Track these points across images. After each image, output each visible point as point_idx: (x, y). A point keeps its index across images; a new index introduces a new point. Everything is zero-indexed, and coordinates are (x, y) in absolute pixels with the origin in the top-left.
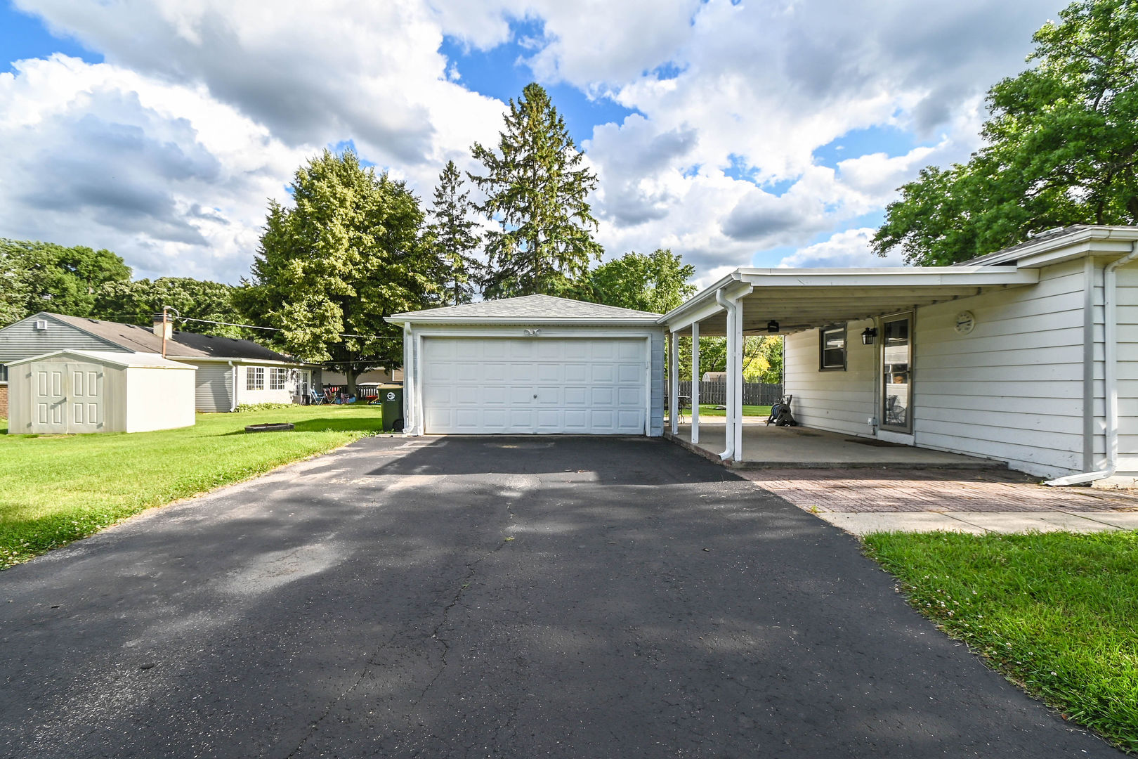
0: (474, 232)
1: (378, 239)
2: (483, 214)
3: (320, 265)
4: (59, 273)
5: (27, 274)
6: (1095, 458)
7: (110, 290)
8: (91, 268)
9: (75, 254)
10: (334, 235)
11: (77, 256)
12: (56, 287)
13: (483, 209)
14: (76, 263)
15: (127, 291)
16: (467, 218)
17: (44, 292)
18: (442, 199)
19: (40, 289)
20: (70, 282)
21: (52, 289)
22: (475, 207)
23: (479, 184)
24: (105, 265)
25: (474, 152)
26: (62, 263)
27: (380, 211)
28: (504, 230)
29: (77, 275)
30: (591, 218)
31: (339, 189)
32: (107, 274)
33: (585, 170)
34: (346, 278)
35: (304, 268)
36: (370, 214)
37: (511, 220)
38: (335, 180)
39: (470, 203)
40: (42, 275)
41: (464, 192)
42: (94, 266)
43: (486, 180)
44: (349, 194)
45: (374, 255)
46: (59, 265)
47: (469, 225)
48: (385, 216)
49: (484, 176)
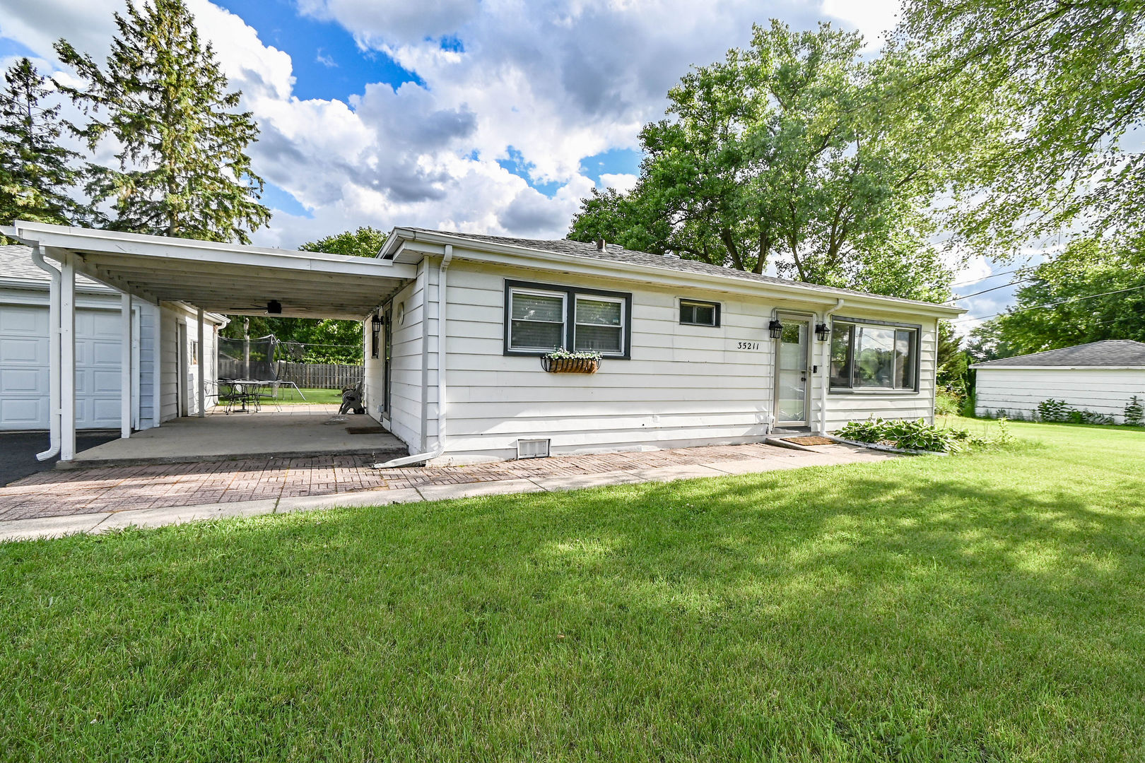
0: (72, 164)
2: (85, 140)
6: (429, 440)
13: (84, 134)
16: (57, 142)
18: (12, 107)
23: (74, 98)
25: (61, 53)
28: (123, 168)
30: (252, 174)
33: (246, 115)
37: (133, 156)
39: (63, 122)
41: (51, 106)
43: (83, 96)
47: (64, 153)
49: (81, 90)
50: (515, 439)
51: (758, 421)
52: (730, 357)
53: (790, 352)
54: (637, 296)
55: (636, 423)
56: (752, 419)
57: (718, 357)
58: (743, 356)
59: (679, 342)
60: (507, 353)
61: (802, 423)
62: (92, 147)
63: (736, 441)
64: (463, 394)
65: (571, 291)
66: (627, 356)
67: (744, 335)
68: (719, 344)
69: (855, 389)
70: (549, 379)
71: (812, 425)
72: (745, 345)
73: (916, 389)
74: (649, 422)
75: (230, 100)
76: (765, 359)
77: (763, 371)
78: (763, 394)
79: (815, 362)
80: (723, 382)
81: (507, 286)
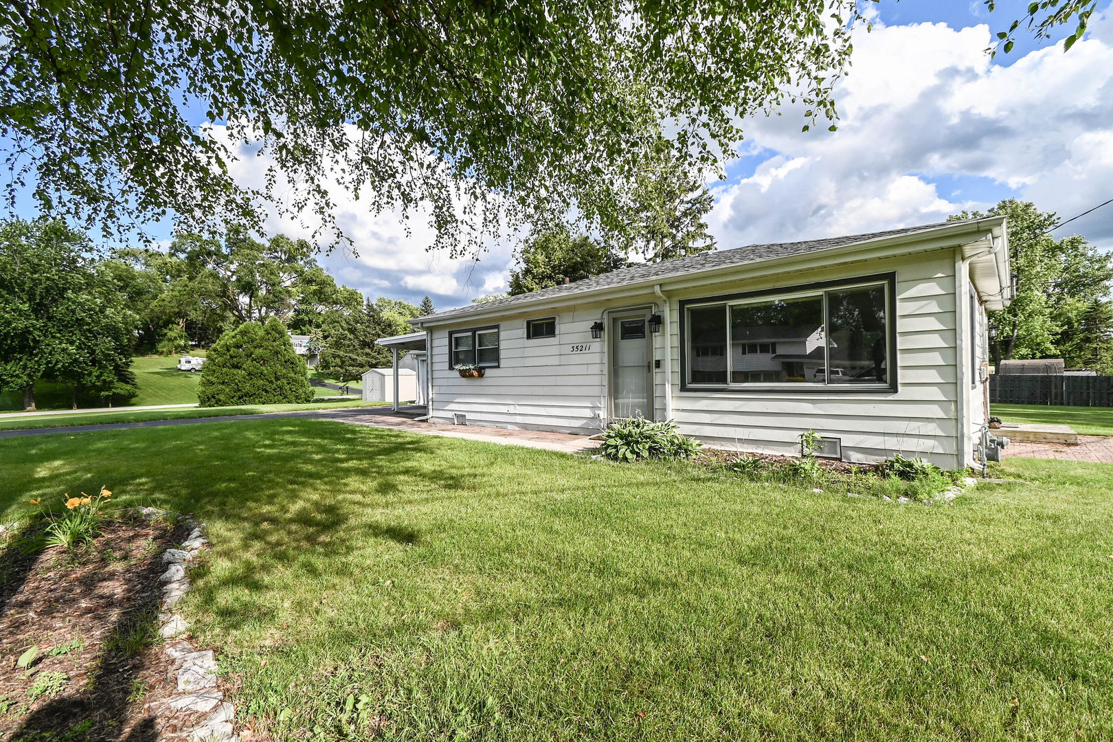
50: (454, 414)
51: (592, 416)
52: (564, 360)
53: (631, 350)
54: (502, 325)
55: (504, 409)
56: (588, 413)
57: (555, 361)
58: (577, 358)
59: (528, 352)
60: (450, 368)
64: (437, 390)
65: (474, 331)
66: (498, 367)
67: (577, 339)
68: (555, 350)
69: (732, 385)
72: (578, 348)
74: (512, 410)
76: (596, 358)
77: (596, 369)
78: (596, 391)
79: (657, 356)
80: (560, 381)
81: (451, 334)
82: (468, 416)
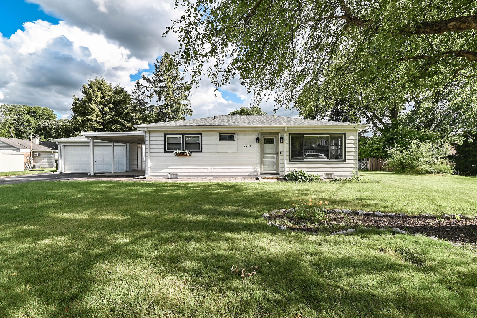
1: (110, 108)
3: (88, 118)
4: (28, 117)
5: (16, 118)
7: (41, 124)
8: (40, 115)
9: (34, 109)
10: (91, 108)
11: (35, 110)
12: (27, 122)
14: (34, 113)
15: (47, 124)
17: (22, 124)
19: (20, 123)
20: (32, 120)
21: (25, 123)
22: (148, 96)
23: (146, 88)
24: (45, 113)
25: (143, 78)
26: (29, 113)
27: (111, 99)
28: (157, 105)
29: (35, 117)
31: (96, 92)
32: (47, 117)
33: (186, 82)
34: (98, 122)
35: (82, 120)
36: (107, 100)
37: (160, 101)
38: (96, 89)
40: (21, 117)
41: (143, 91)
42: (41, 114)
44: (99, 94)
45: (109, 114)
46: (28, 113)
48: (113, 101)
49: (148, 86)
50: (168, 173)
51: (253, 171)
52: (239, 150)
53: (269, 148)
54: (203, 134)
55: (205, 170)
56: (251, 170)
57: (235, 150)
58: (245, 150)
59: (219, 146)
60: (165, 151)
61: (275, 172)
62: (150, 100)
63: (244, 177)
64: (154, 162)
65: (183, 135)
66: (201, 152)
67: (246, 143)
68: (235, 146)
69: (305, 160)
70: (177, 158)
71: (280, 173)
72: (247, 146)
73: (345, 160)
74: (209, 170)
75: (182, 79)
76: (256, 150)
77: (255, 154)
78: (256, 162)
79: (280, 150)
80: (237, 158)
81: (165, 135)
82: (179, 174)
